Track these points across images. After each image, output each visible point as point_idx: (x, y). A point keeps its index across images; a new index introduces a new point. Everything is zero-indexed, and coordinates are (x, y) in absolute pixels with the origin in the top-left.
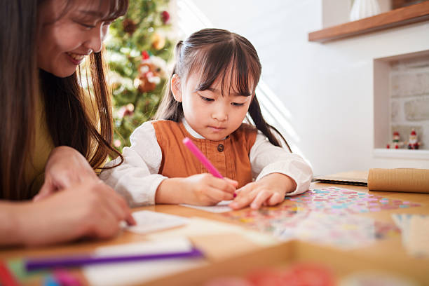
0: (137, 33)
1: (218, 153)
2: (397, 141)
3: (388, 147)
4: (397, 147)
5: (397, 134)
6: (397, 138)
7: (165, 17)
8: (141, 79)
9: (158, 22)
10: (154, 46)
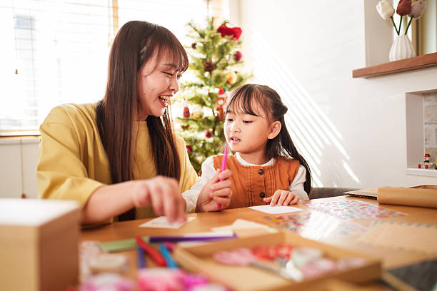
0: (216, 72)
1: (260, 175)
2: (428, 161)
3: (420, 167)
4: (427, 167)
5: (428, 155)
6: (427, 159)
7: (238, 57)
8: (218, 109)
9: (232, 61)
10: (228, 82)
